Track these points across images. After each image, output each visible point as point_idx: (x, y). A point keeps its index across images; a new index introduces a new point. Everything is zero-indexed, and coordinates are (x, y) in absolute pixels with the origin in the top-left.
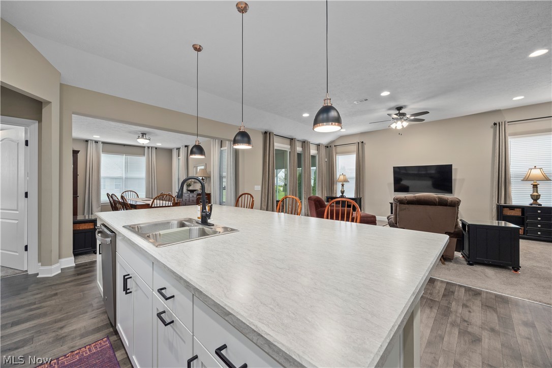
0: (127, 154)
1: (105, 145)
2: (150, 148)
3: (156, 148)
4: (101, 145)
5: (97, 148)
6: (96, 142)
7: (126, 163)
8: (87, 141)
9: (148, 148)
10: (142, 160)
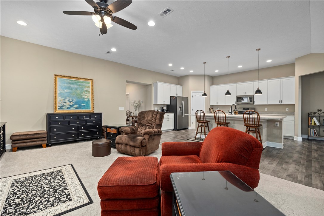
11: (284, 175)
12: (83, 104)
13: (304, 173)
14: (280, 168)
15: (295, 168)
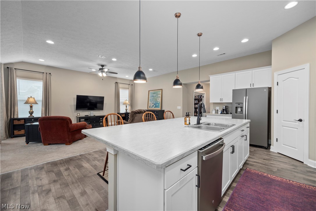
11: (46, 166)
12: (157, 105)
13: (30, 178)
14: (54, 170)
15: (41, 180)
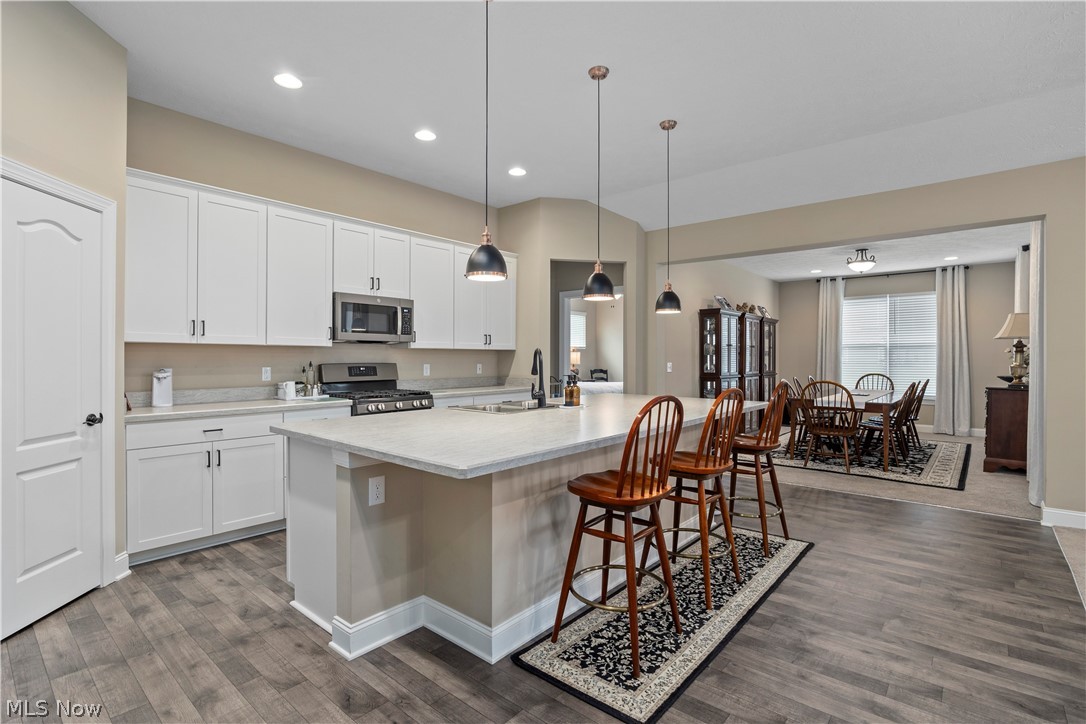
0: (893, 292)
1: (850, 281)
2: (950, 271)
3: (967, 267)
4: (841, 284)
5: (835, 291)
6: (833, 279)
7: (893, 313)
8: (818, 281)
9: (944, 269)
10: (931, 301)
